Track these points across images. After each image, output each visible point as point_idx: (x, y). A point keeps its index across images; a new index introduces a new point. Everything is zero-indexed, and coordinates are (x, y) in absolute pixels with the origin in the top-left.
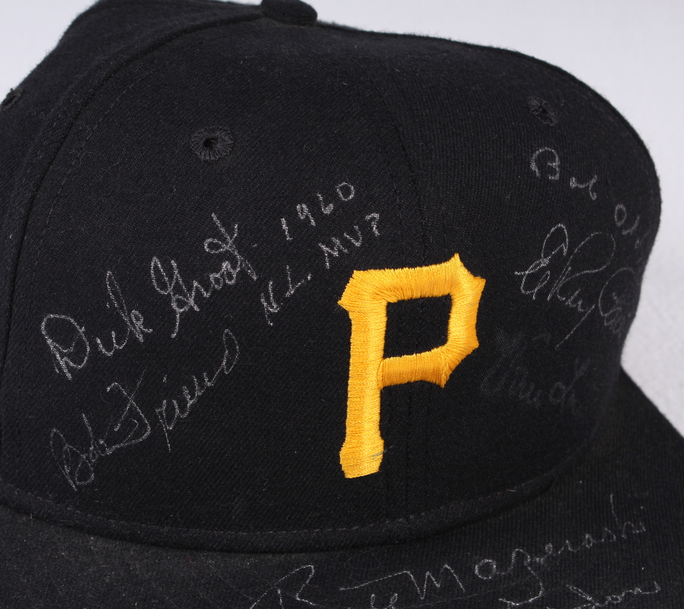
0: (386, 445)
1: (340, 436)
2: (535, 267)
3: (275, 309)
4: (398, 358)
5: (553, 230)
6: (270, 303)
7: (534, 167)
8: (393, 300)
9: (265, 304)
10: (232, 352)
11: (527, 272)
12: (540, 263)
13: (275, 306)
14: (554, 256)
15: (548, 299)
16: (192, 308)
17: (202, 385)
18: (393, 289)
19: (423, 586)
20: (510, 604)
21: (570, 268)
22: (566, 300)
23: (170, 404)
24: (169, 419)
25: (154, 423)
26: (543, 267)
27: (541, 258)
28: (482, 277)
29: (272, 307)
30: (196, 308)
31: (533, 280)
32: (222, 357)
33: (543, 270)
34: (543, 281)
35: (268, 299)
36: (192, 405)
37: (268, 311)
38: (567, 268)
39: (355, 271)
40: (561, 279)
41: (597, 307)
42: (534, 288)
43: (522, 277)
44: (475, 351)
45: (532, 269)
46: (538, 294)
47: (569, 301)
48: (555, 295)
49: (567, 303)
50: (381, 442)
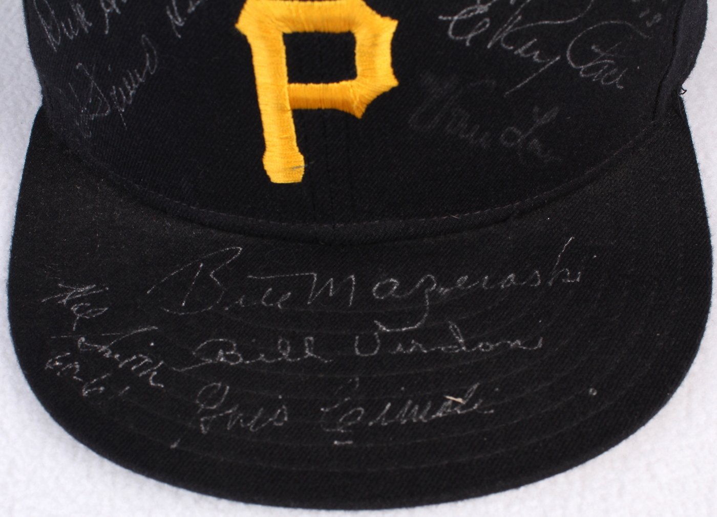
0: (307, 160)
1: (260, 146)
2: (468, 13)
3: (180, 22)
4: (304, 85)
6: (175, 17)
8: (288, 31)
9: (171, 17)
10: (152, 57)
11: (456, 18)
12: (476, 10)
13: (180, 20)
14: (495, 4)
15: (489, 46)
16: (114, 10)
17: (136, 82)
19: (318, 291)
20: (382, 328)
21: (519, 18)
22: (515, 49)
23: (117, 91)
24: (120, 102)
25: (112, 104)
26: (479, 14)
27: (476, 4)
28: (393, 17)
29: (178, 20)
30: (117, 11)
31: (463, 27)
32: (145, 59)
33: (480, 17)
34: (480, 28)
35: (173, 12)
36: (133, 94)
37: (176, 25)
38: (515, 18)
40: (506, 28)
41: (564, 58)
42: (468, 33)
43: (450, 22)
44: (393, 90)
45: (463, 15)
46: (472, 41)
47: (520, 51)
48: (497, 45)
49: (516, 53)
50: (301, 158)
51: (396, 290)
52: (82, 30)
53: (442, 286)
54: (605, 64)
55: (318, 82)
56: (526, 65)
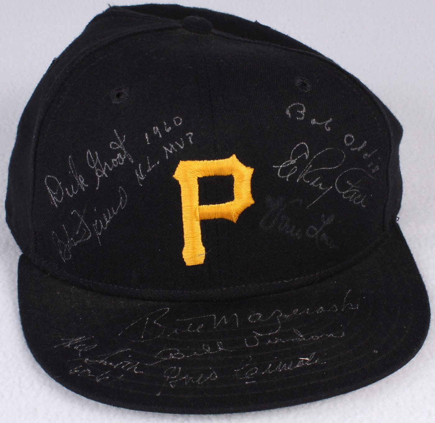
0: (206, 250)
1: (181, 244)
2: (287, 164)
3: (142, 178)
4: (207, 206)
5: (298, 145)
6: (140, 175)
7: (288, 112)
8: (201, 176)
9: (138, 175)
10: (124, 198)
11: (281, 166)
12: (290, 162)
13: (142, 176)
14: (299, 159)
15: (297, 181)
16: (104, 175)
17: (112, 214)
18: (199, 170)
19: (218, 322)
20: (258, 334)
21: (311, 166)
22: (310, 182)
23: (98, 222)
24: (99, 229)
25: (92, 231)
26: (292, 164)
27: (290, 159)
28: (251, 167)
29: (141, 177)
30: (106, 176)
31: (285, 171)
32: (119, 200)
33: (292, 166)
34: (293, 172)
35: (139, 173)
36: (108, 223)
37: (140, 179)
38: (309, 166)
39: (181, 161)
40: (305, 171)
41: (334, 187)
42: (287, 175)
43: (278, 168)
44: (252, 205)
45: (284, 165)
46: (289, 178)
47: (312, 183)
48: (302, 179)
49: (311, 184)
50: (204, 248)
51: (261, 318)
52: (80, 190)
53: (286, 314)
54: (355, 191)
55: (215, 204)
56: (316, 191)
